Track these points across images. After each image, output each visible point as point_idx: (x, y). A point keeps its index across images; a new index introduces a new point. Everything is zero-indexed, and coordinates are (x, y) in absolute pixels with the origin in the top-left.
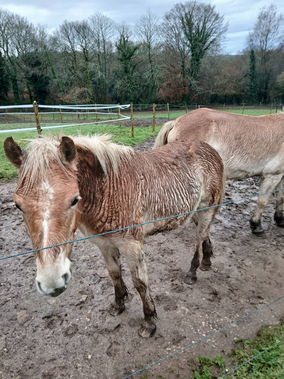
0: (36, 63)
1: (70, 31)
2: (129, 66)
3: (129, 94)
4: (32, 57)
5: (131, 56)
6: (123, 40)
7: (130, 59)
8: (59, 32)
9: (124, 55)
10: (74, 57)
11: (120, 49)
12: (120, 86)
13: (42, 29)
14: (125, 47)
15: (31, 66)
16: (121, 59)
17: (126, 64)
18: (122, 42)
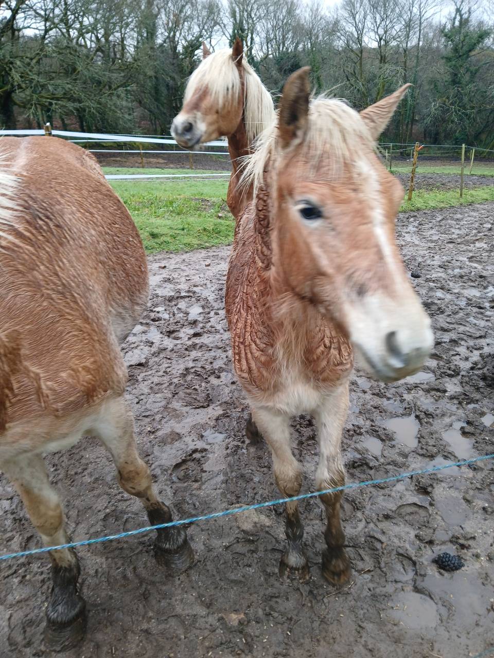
0: (292, 66)
1: (358, 5)
2: (462, 71)
3: (451, 125)
4: (287, 56)
5: (470, 51)
6: (458, 18)
7: (468, 57)
8: (339, 8)
9: (456, 49)
10: (360, 55)
11: (449, 38)
12: (435, 109)
13: (316, 5)
14: (460, 33)
15: (282, 72)
16: (446, 58)
17: (457, 68)
18: (457, 23)
